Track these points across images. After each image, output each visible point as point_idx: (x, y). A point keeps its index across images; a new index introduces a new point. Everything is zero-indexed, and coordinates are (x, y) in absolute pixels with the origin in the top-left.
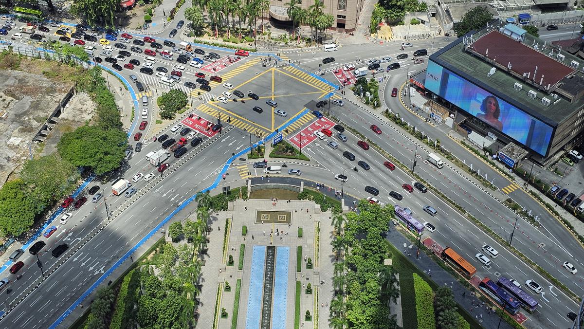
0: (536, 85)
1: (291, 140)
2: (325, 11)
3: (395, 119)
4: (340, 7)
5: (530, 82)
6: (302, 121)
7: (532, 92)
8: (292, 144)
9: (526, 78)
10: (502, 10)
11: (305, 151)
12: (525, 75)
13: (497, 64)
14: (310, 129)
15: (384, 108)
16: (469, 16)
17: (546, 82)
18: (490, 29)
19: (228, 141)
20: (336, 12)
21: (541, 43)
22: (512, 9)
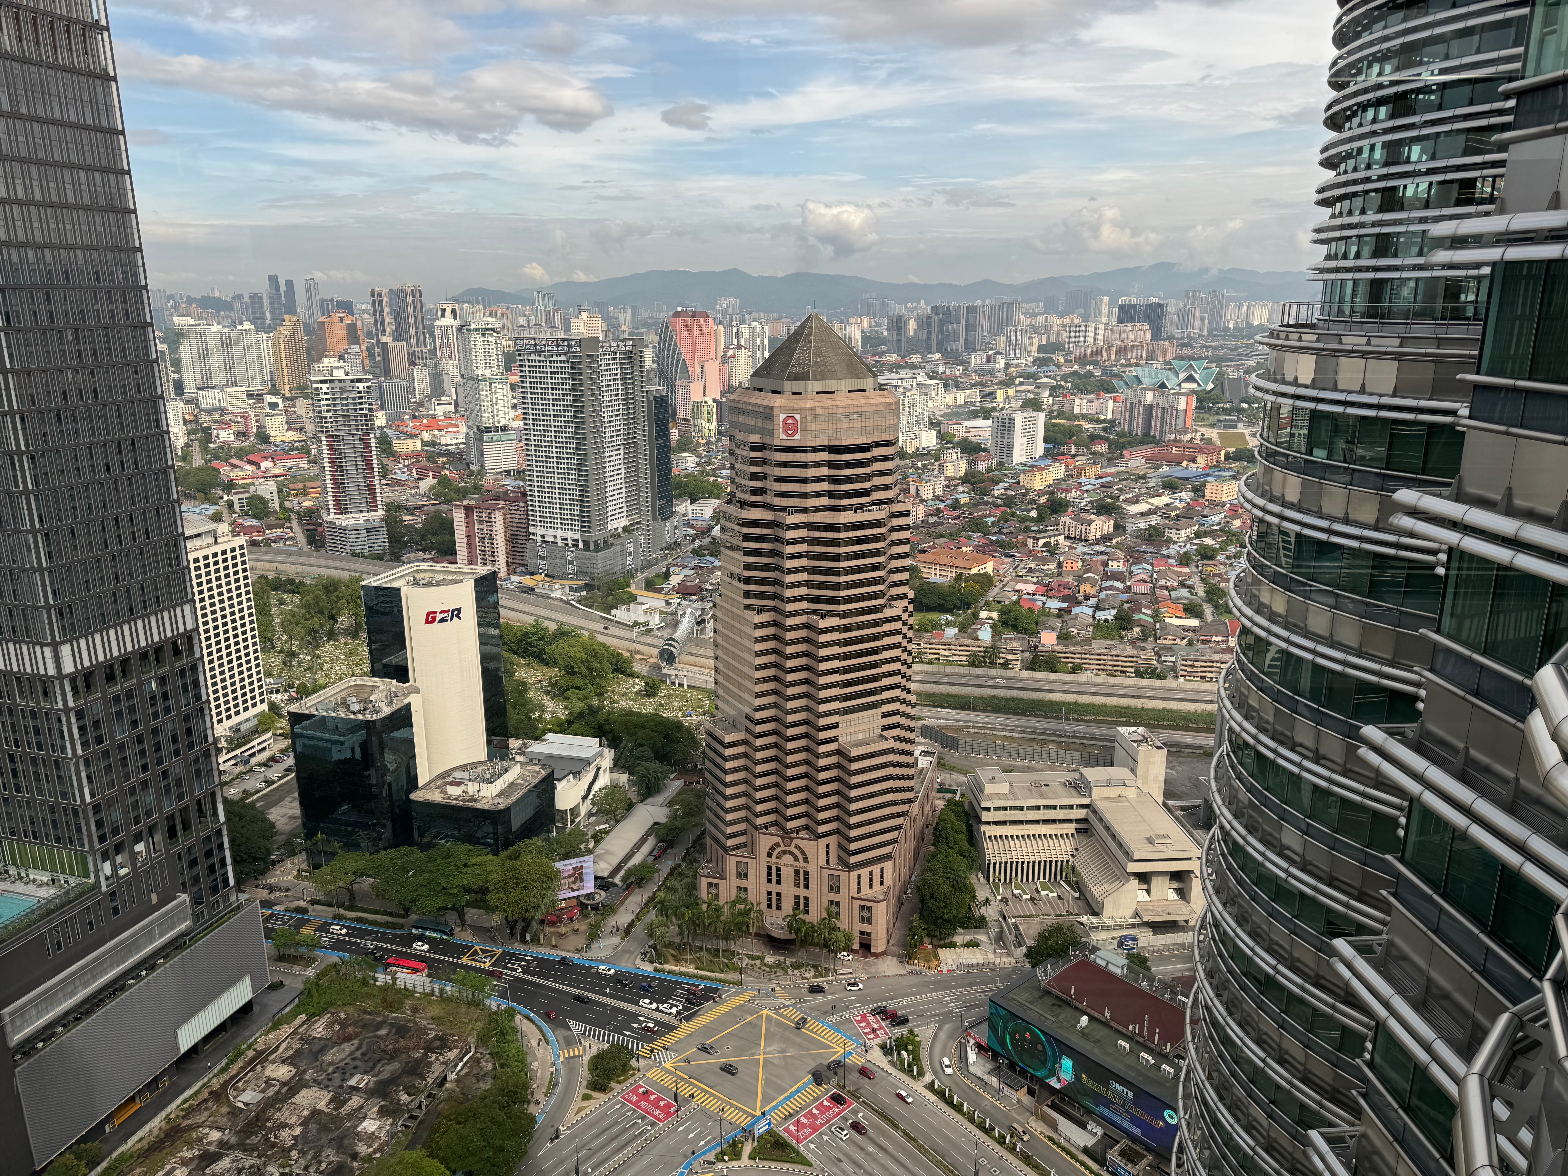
0: (1149, 1044)
1: (786, 1131)
2: (843, 924)
3: (940, 1094)
4: (862, 919)
5: (1141, 1040)
6: (803, 1098)
7: (1145, 1056)
8: (785, 1135)
9: (1133, 1032)
10: (1096, 928)
11: (807, 1149)
12: (1131, 1028)
13: (1089, 1011)
14: (815, 1111)
15: (928, 1077)
16: (1043, 937)
17: (1164, 1040)
18: (1075, 956)
19: (688, 1131)
20: (858, 927)
21: (1151, 980)
22: (1108, 928)
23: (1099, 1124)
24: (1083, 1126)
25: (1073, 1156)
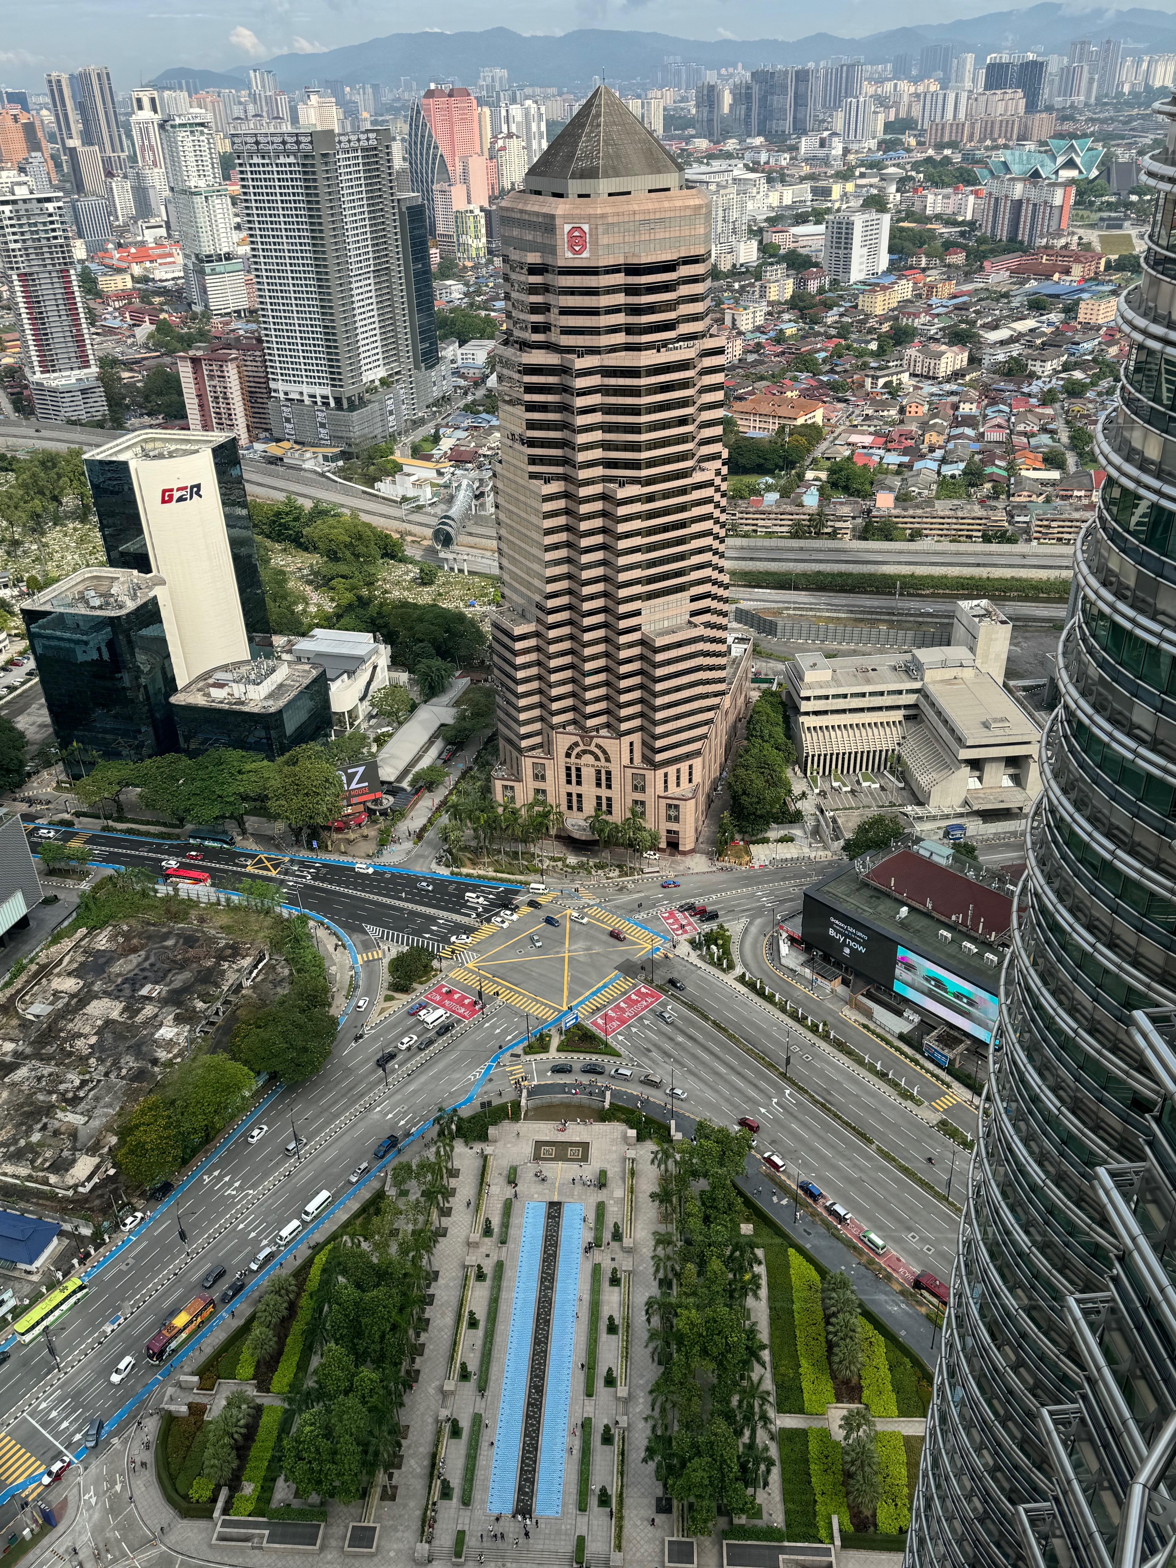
0: (973, 933)
1: (594, 1024)
2: (649, 823)
3: (751, 986)
4: (669, 818)
5: (964, 929)
6: (610, 993)
7: (967, 944)
8: (594, 1029)
9: (957, 922)
10: (920, 818)
11: (616, 1040)
12: (954, 918)
13: (909, 901)
14: (622, 1005)
15: (739, 970)
16: (862, 829)
17: (988, 929)
18: (896, 849)
19: (494, 1027)
20: (665, 826)
21: (978, 869)
22: (934, 818)
23: (916, 1012)
24: (899, 1013)
25: (888, 1042)
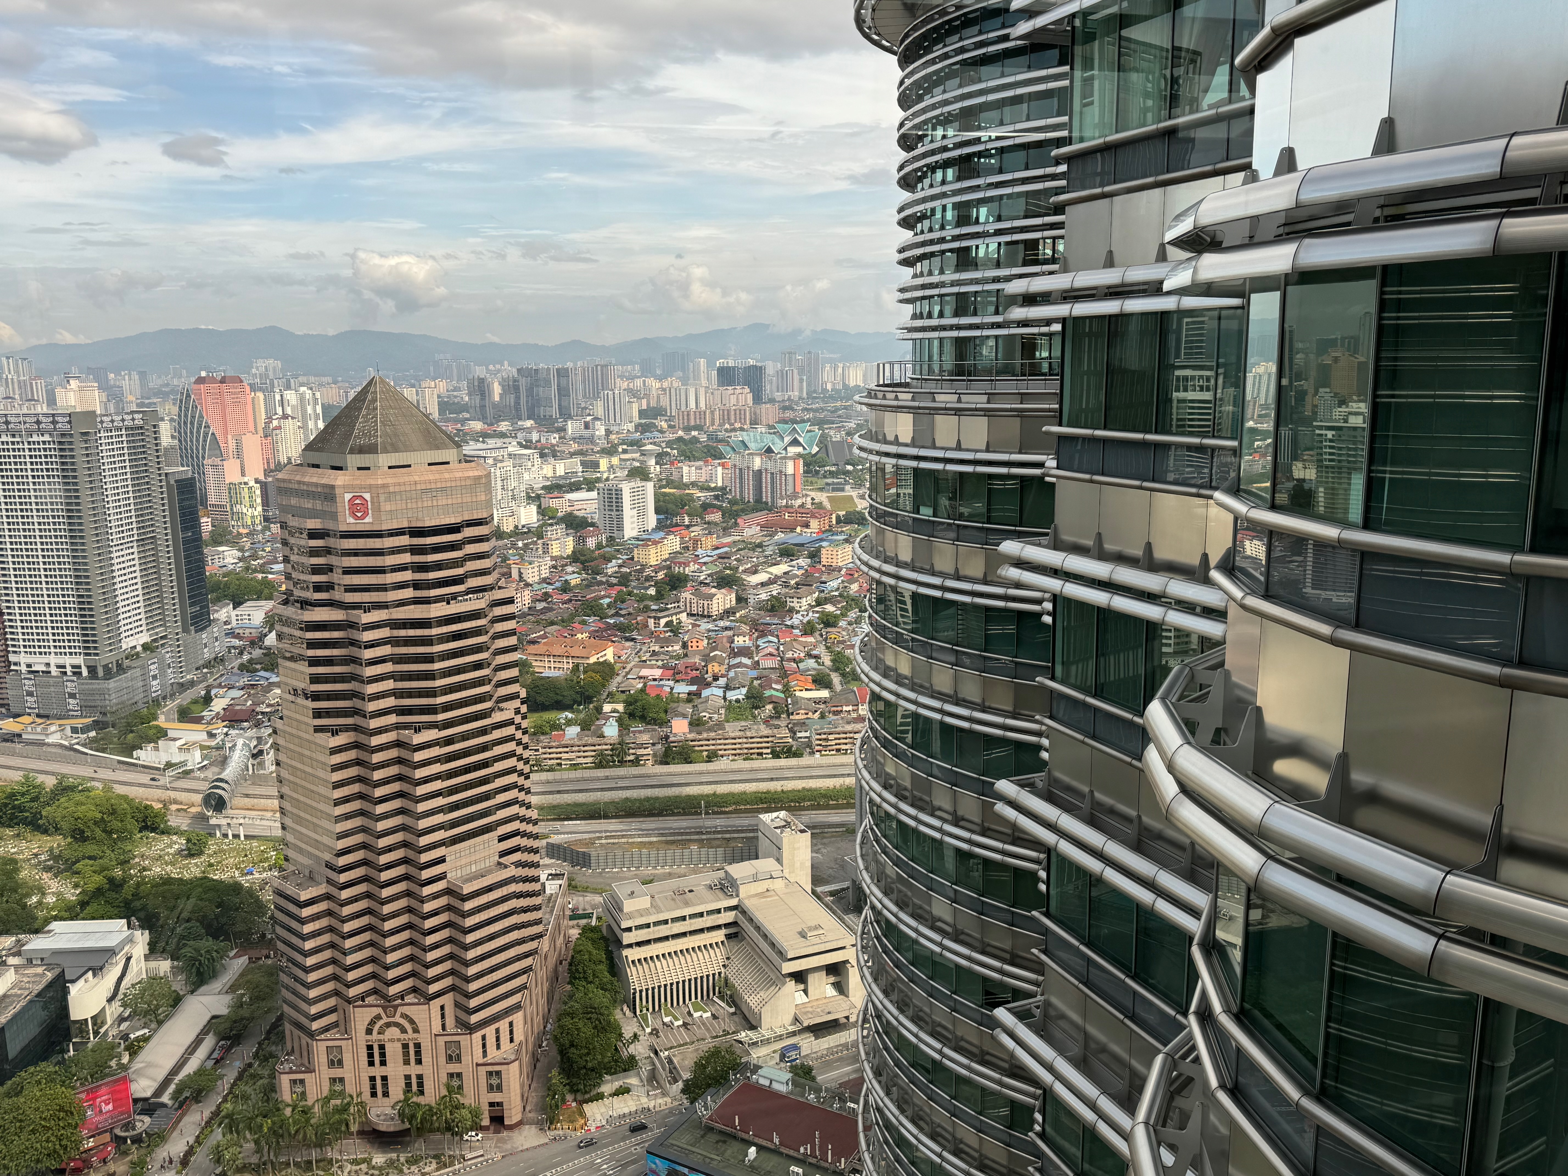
0: (823, 1164)
2: (468, 1099)
4: (491, 1088)
5: (814, 1161)
9: (805, 1154)
10: (755, 1044)
12: (802, 1150)
13: (756, 1140)
16: (700, 1066)
17: (837, 1156)
18: (735, 1080)
20: (487, 1098)
21: (817, 1090)
22: (768, 1041)
